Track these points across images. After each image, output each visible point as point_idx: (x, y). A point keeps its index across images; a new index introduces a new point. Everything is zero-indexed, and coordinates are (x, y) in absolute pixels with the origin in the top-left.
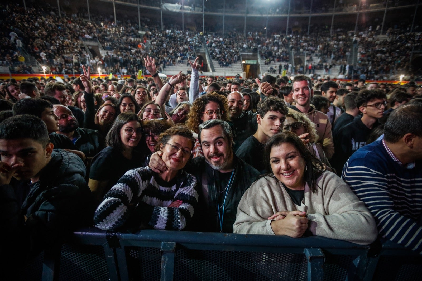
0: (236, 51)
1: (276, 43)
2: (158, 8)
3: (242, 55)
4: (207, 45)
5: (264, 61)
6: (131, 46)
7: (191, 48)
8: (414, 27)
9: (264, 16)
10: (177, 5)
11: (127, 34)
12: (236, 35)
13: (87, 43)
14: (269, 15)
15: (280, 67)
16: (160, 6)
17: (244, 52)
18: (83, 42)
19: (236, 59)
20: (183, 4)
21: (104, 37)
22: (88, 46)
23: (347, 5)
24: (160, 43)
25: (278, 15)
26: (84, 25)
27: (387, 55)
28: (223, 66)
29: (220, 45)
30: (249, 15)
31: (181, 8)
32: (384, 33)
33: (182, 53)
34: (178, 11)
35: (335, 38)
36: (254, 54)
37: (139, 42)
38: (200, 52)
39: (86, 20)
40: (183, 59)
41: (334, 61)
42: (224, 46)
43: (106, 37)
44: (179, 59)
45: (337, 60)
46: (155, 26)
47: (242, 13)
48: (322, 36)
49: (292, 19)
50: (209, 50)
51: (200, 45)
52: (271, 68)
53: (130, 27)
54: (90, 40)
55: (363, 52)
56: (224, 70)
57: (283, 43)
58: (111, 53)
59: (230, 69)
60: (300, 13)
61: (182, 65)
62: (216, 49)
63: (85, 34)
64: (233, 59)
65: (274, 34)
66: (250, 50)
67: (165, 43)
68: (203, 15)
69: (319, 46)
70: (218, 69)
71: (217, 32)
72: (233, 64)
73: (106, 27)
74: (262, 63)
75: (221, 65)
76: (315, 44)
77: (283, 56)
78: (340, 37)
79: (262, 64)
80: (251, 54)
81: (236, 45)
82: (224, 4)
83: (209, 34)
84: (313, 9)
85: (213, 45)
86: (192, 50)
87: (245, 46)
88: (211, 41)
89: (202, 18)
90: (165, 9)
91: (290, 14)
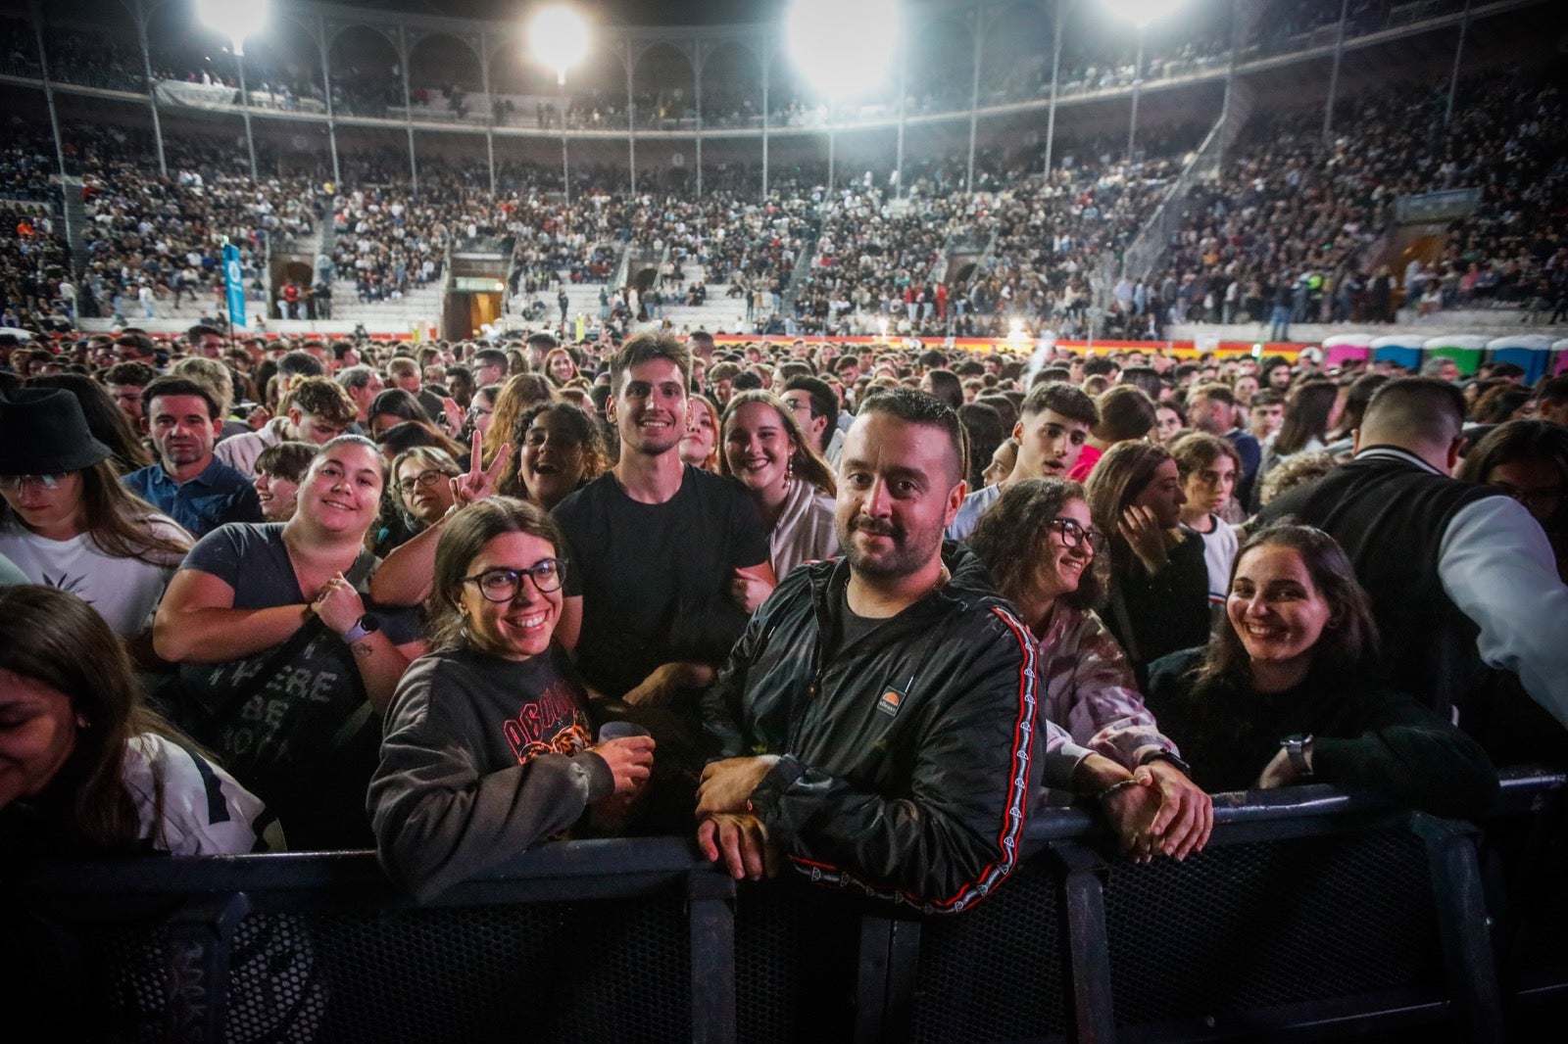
0: (435, 249)
2: (137, 96)
3: (455, 261)
4: (333, 226)
7: (258, 236)
8: (976, 178)
9: (552, 132)
14: (571, 133)
16: (144, 87)
17: (470, 251)
19: (423, 274)
20: (243, 82)
24: (131, 219)
25: (597, 133)
28: (371, 298)
29: (385, 228)
30: (500, 130)
31: (237, 100)
32: (904, 194)
34: (227, 107)
38: (301, 250)
40: (203, 277)
42: (400, 232)
44: (187, 275)
45: (751, 276)
46: (142, 159)
47: (477, 121)
48: (739, 200)
49: (645, 147)
50: (334, 244)
51: (306, 226)
59: (396, 308)
62: (362, 242)
65: (592, 195)
68: (331, 125)
69: (715, 233)
70: (346, 307)
75: (361, 296)
76: (707, 224)
80: (498, 257)
81: (443, 228)
82: (407, 92)
83: (360, 188)
84: (704, 113)
85: (360, 227)
86: (263, 245)
87: (472, 231)
88: (352, 215)
89: (327, 135)
90: (169, 100)
91: (636, 129)
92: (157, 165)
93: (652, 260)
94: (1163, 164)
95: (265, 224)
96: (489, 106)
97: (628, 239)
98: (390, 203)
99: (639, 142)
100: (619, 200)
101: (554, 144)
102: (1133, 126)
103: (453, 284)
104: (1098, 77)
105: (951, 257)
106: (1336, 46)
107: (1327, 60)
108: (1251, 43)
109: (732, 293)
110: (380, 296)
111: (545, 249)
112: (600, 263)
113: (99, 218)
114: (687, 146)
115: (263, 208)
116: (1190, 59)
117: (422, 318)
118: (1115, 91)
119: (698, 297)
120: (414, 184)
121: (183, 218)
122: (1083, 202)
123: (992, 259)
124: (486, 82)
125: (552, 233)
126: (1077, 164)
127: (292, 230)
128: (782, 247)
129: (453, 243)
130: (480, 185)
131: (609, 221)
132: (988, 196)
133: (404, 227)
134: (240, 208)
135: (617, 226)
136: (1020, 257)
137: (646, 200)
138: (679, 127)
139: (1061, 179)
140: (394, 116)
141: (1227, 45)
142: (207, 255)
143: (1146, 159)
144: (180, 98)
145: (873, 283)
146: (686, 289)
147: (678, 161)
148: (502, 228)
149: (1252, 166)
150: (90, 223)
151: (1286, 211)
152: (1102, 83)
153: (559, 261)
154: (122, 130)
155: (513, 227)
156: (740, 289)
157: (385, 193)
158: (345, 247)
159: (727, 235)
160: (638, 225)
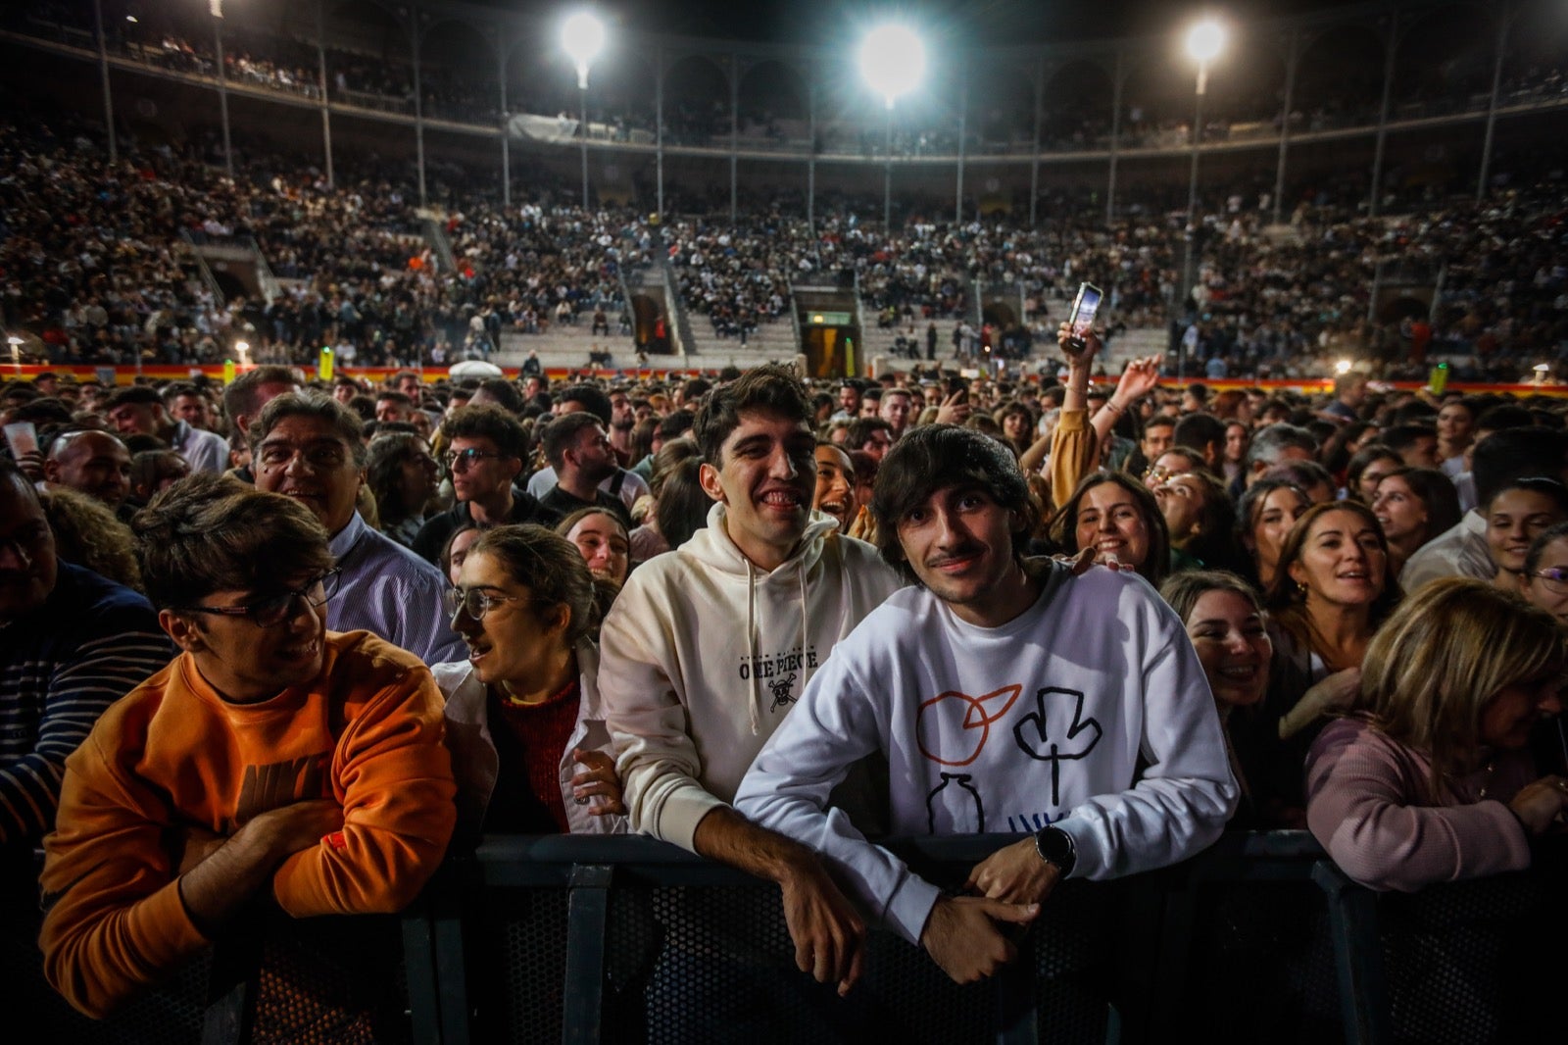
0: (777, 282)
1: (920, 251)
2: (492, 131)
3: (797, 294)
4: (671, 258)
5: (877, 315)
6: (381, 260)
7: (609, 269)
8: (1380, 200)
9: (876, 159)
10: (562, 119)
11: (373, 218)
12: (780, 224)
13: (211, 251)
14: (895, 159)
15: (932, 334)
16: (498, 122)
17: (807, 283)
18: (195, 250)
19: (773, 308)
20: (584, 114)
21: (278, 231)
22: (211, 262)
23: (1155, 128)
24: (496, 252)
25: (927, 159)
26: (207, 188)
27: (1296, 292)
28: (728, 332)
29: (721, 260)
30: (825, 157)
31: (578, 132)
32: (1285, 219)
33: (574, 288)
34: (567, 139)
35: (1123, 234)
36: (843, 290)
37: (414, 251)
38: (646, 282)
39: (217, 169)
40: (577, 310)
41: (1120, 314)
42: (736, 264)
43: (287, 232)
44: (560, 309)
45: (1129, 312)
46: (483, 192)
47: (798, 148)
48: (1080, 228)
49: (973, 173)
50: (678, 276)
51: (646, 259)
52: (901, 341)
53: (386, 194)
54: (223, 240)
55: (1216, 280)
56: (729, 347)
57: (944, 251)
58: (298, 287)
59: (755, 343)
60: (1002, 152)
61: (574, 330)
62: (703, 275)
63: (203, 217)
64: (764, 308)
65: (914, 223)
66: (829, 274)
67: (514, 251)
68: (660, 156)
69: (1067, 264)
70: (707, 342)
71: (709, 215)
72: (765, 326)
73: (292, 193)
74: (870, 323)
75: (718, 331)
76: (1054, 254)
77: (945, 297)
78: (1140, 233)
79: (868, 327)
80: (833, 289)
81: (777, 259)
82: (734, 120)
83: (683, 219)
84: (1044, 137)
85: (695, 259)
86: (617, 278)
87: (806, 262)
88: (685, 247)
89: (655, 166)
90: (519, 134)
91: (967, 153)
92: (501, 199)
93: (1001, 293)
95: (610, 257)
97: (970, 271)
98: (716, 234)
99: (968, 167)
100: (944, 229)
101: (878, 169)
103: (802, 318)
105: (1382, 290)
110: (739, 332)
112: (953, 296)
114: (1020, 171)
115: (605, 240)
120: (732, 213)
121: (539, 250)
124: (812, 108)
125: (888, 265)
126: (1519, 181)
127: (637, 263)
129: (790, 276)
130: (795, 213)
133: (738, 258)
134: (586, 240)
135: (953, 257)
136: (1487, 289)
137: (974, 228)
138: (1009, 151)
139: (1507, 198)
140: (717, 145)
144: (528, 131)
147: (992, 185)
148: (832, 258)
153: (906, 294)
158: (690, 280)
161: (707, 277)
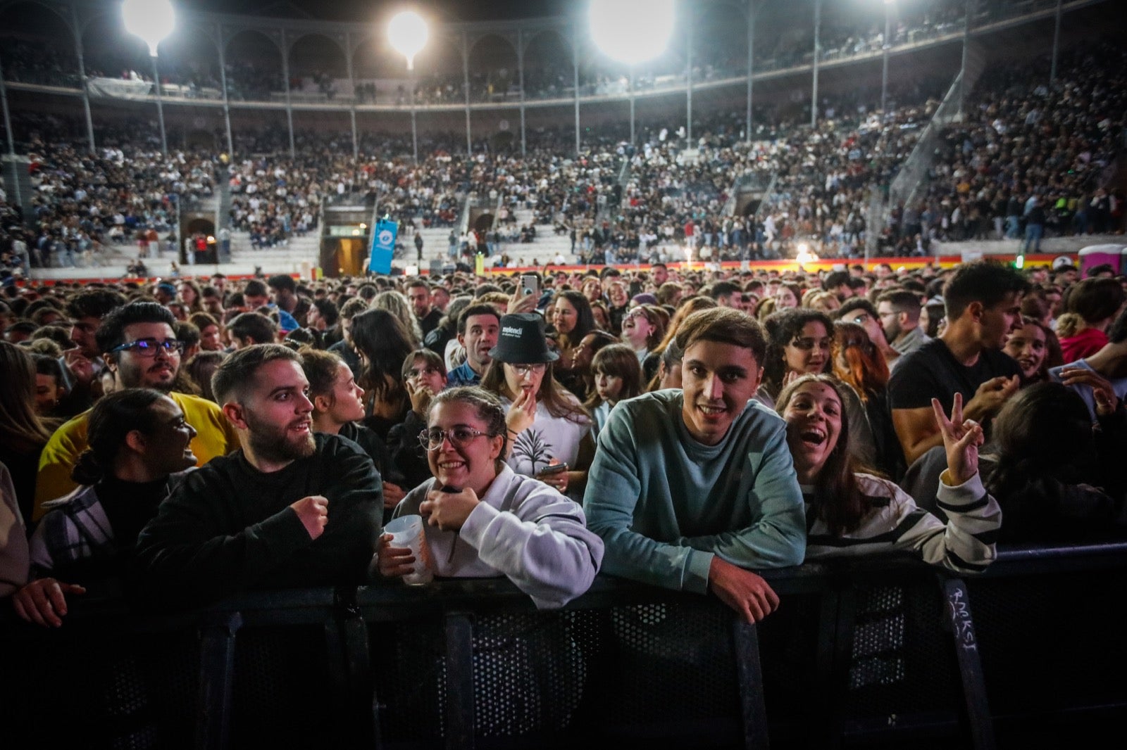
0: (312, 205)
1: (434, 177)
2: (73, 91)
3: (328, 213)
4: (230, 189)
7: (170, 199)
9: (403, 108)
10: (136, 80)
14: (418, 107)
16: (79, 84)
17: (340, 205)
19: (303, 224)
20: (156, 76)
23: (604, 80)
24: (69, 188)
25: (440, 107)
28: (262, 245)
29: (271, 188)
30: (361, 107)
31: (153, 91)
34: (143, 97)
38: (204, 208)
40: (127, 233)
44: (113, 231)
47: (343, 101)
48: (557, 156)
49: (479, 116)
50: (230, 203)
51: (207, 190)
55: (636, 192)
59: (283, 253)
62: (253, 200)
64: (296, 225)
65: (436, 156)
66: (357, 197)
67: (85, 186)
68: (226, 108)
70: (242, 253)
71: (274, 154)
72: (295, 239)
75: (253, 244)
76: (532, 176)
77: (441, 212)
80: (362, 208)
81: (317, 186)
82: (286, 80)
83: (248, 158)
84: (525, 87)
85: (250, 189)
86: (174, 206)
87: (341, 189)
88: (244, 179)
89: (223, 117)
90: (98, 93)
91: (471, 101)
92: (87, 145)
93: (489, 207)
94: (913, 112)
95: (174, 189)
96: (353, 88)
97: (468, 191)
98: (273, 168)
99: (473, 112)
100: (458, 159)
101: (404, 117)
102: (885, 83)
103: (327, 231)
104: (853, 45)
105: (739, 195)
106: (1057, 9)
107: (1050, 20)
108: (982, 10)
109: (557, 231)
110: (268, 244)
111: (400, 201)
112: (447, 210)
113: (43, 188)
114: (513, 114)
115: (172, 176)
116: (930, 26)
117: (305, 260)
118: (868, 55)
119: (529, 236)
120: (292, 152)
121: (110, 185)
122: (847, 145)
123: (775, 195)
124: (349, 70)
125: (405, 188)
126: (838, 115)
127: (196, 192)
128: (595, 192)
129: (326, 199)
130: (345, 151)
131: (452, 177)
132: (767, 144)
133: (286, 187)
134: (155, 176)
135: (458, 180)
136: (798, 192)
137: (481, 158)
138: (505, 99)
139: (827, 127)
140: (276, 99)
141: (962, 13)
142: (130, 215)
143: (897, 108)
144: (107, 90)
145: (675, 219)
146: (520, 229)
147: (504, 126)
148: (366, 184)
149: (990, 109)
150: (35, 192)
151: (1026, 144)
152: (856, 49)
153: (413, 211)
154: (59, 117)
155: (373, 184)
156: (563, 228)
157: (269, 160)
158: (240, 205)
159: (549, 184)
160: (475, 178)
161: (255, 203)
